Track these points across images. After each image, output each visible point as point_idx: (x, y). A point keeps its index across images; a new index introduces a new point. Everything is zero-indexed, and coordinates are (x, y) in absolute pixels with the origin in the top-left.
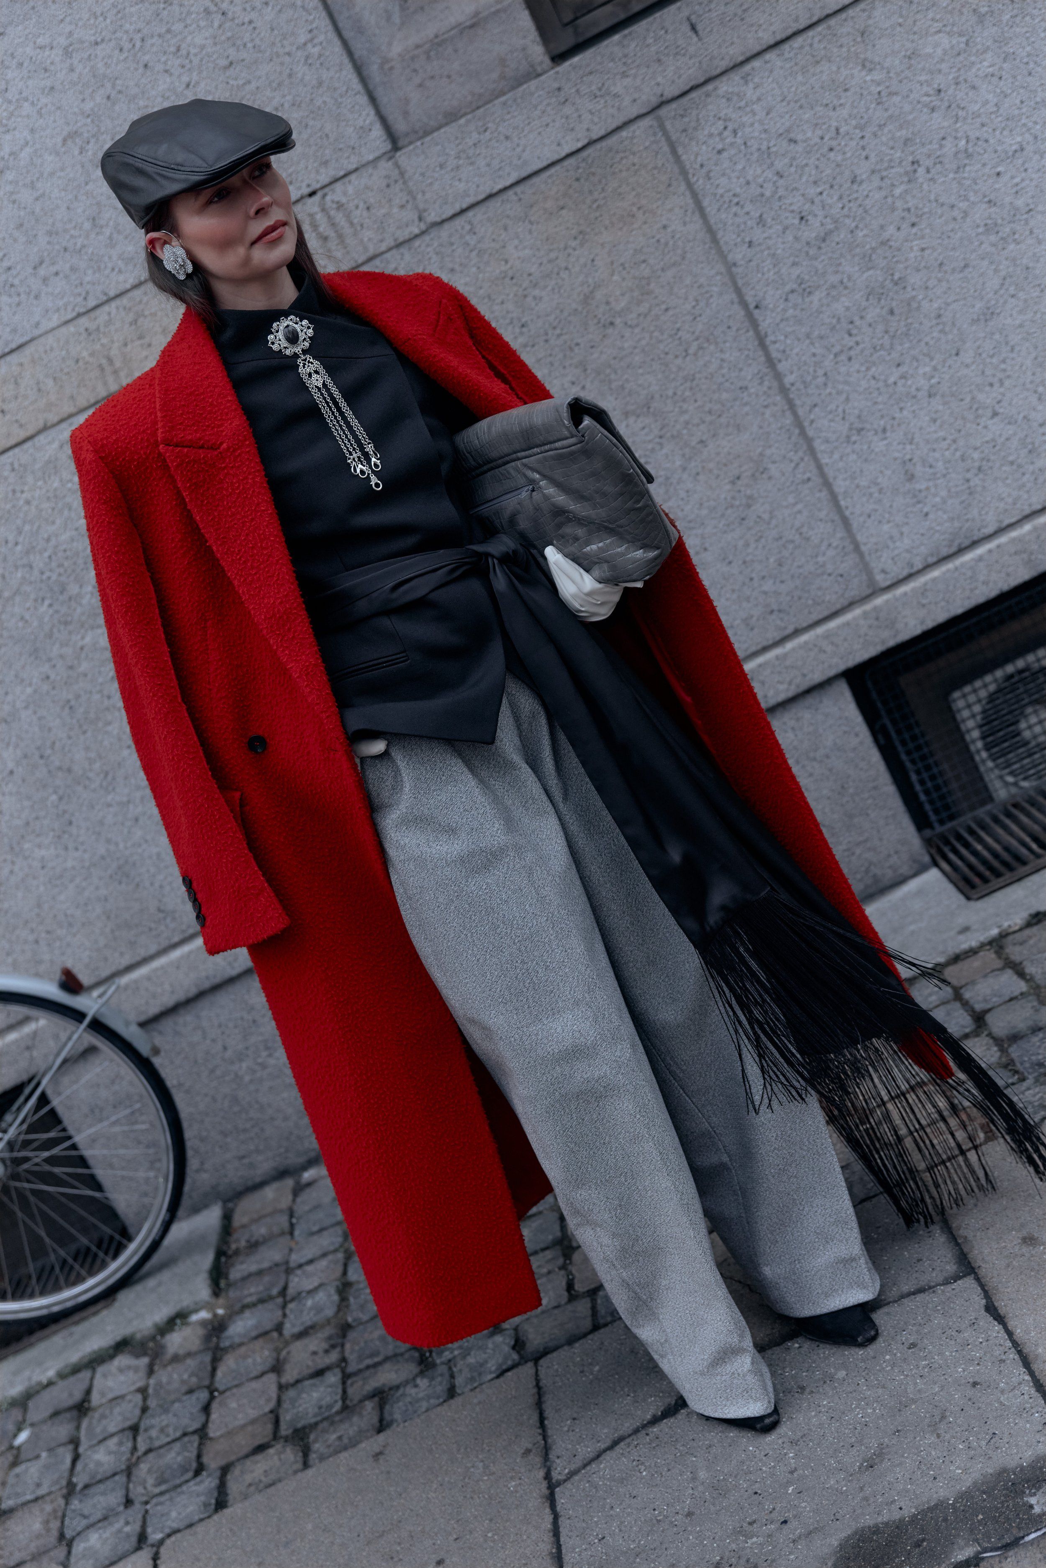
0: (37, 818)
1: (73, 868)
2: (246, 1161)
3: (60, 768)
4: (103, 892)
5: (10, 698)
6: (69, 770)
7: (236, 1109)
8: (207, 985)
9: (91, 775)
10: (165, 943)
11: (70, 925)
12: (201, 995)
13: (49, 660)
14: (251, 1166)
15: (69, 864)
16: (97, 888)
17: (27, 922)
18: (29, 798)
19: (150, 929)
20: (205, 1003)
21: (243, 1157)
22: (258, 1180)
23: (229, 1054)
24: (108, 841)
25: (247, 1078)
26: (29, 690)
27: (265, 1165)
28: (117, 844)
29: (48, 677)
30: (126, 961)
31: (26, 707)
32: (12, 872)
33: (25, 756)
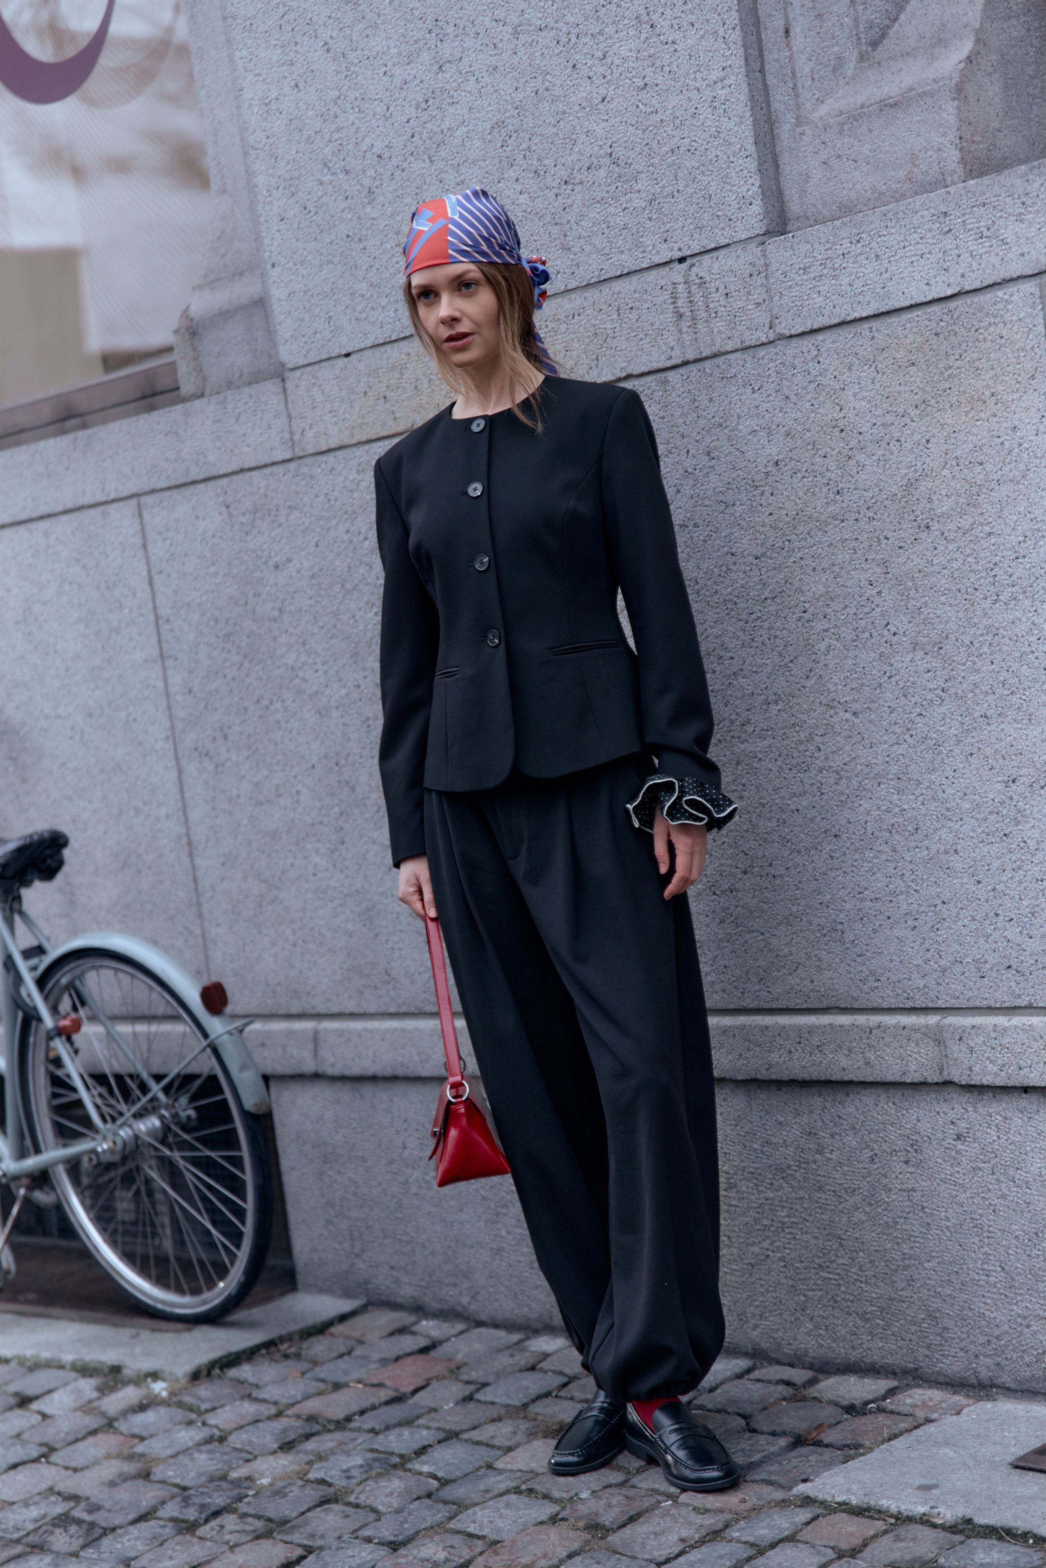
0: (321, 823)
1: (335, 888)
2: (395, 1273)
3: (347, 783)
4: (350, 927)
5: (328, 692)
6: (353, 789)
7: (398, 1215)
8: (400, 1072)
9: (368, 803)
10: (383, 1009)
11: (321, 944)
12: (394, 1079)
13: (364, 669)
14: (397, 1282)
15: (333, 883)
16: (347, 920)
17: (292, 922)
18: (320, 799)
19: (376, 987)
20: (399, 1088)
21: (392, 1268)
22: (399, 1300)
23: (406, 1154)
24: (366, 877)
25: (414, 1190)
26: (343, 692)
27: (407, 1291)
28: (371, 884)
29: (359, 686)
30: (351, 1006)
31: (337, 708)
32: (292, 865)
33: (326, 757)
